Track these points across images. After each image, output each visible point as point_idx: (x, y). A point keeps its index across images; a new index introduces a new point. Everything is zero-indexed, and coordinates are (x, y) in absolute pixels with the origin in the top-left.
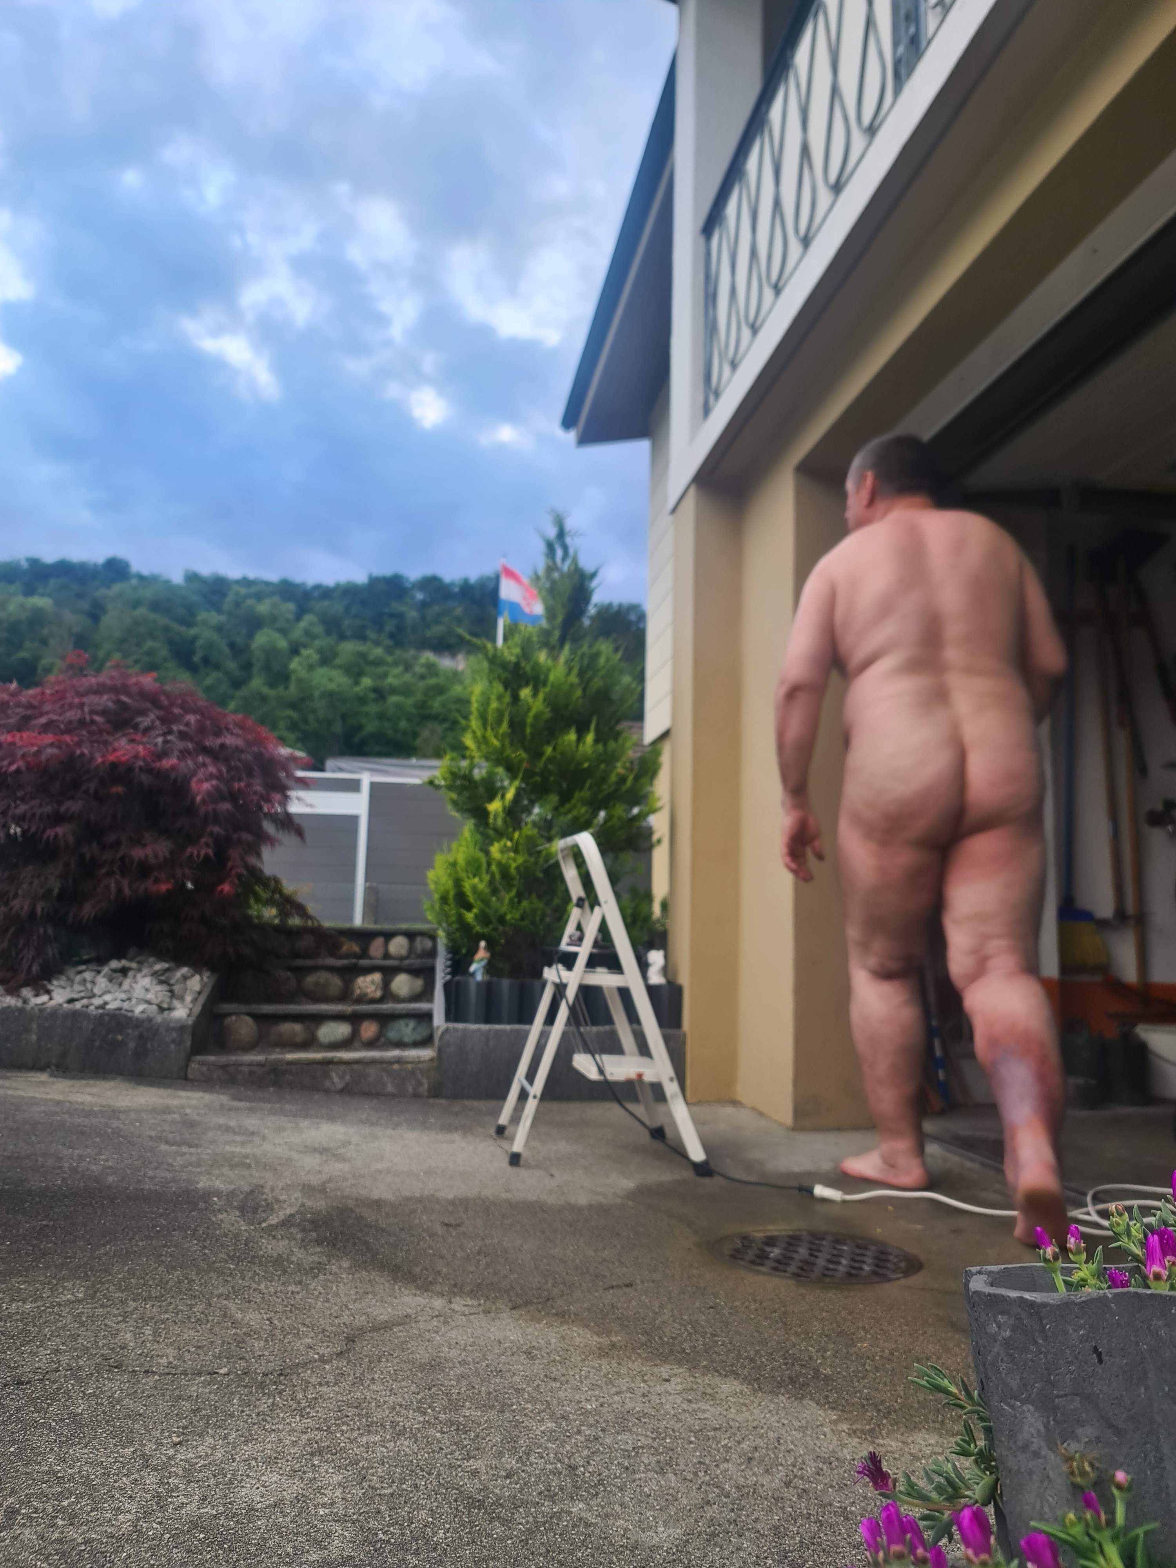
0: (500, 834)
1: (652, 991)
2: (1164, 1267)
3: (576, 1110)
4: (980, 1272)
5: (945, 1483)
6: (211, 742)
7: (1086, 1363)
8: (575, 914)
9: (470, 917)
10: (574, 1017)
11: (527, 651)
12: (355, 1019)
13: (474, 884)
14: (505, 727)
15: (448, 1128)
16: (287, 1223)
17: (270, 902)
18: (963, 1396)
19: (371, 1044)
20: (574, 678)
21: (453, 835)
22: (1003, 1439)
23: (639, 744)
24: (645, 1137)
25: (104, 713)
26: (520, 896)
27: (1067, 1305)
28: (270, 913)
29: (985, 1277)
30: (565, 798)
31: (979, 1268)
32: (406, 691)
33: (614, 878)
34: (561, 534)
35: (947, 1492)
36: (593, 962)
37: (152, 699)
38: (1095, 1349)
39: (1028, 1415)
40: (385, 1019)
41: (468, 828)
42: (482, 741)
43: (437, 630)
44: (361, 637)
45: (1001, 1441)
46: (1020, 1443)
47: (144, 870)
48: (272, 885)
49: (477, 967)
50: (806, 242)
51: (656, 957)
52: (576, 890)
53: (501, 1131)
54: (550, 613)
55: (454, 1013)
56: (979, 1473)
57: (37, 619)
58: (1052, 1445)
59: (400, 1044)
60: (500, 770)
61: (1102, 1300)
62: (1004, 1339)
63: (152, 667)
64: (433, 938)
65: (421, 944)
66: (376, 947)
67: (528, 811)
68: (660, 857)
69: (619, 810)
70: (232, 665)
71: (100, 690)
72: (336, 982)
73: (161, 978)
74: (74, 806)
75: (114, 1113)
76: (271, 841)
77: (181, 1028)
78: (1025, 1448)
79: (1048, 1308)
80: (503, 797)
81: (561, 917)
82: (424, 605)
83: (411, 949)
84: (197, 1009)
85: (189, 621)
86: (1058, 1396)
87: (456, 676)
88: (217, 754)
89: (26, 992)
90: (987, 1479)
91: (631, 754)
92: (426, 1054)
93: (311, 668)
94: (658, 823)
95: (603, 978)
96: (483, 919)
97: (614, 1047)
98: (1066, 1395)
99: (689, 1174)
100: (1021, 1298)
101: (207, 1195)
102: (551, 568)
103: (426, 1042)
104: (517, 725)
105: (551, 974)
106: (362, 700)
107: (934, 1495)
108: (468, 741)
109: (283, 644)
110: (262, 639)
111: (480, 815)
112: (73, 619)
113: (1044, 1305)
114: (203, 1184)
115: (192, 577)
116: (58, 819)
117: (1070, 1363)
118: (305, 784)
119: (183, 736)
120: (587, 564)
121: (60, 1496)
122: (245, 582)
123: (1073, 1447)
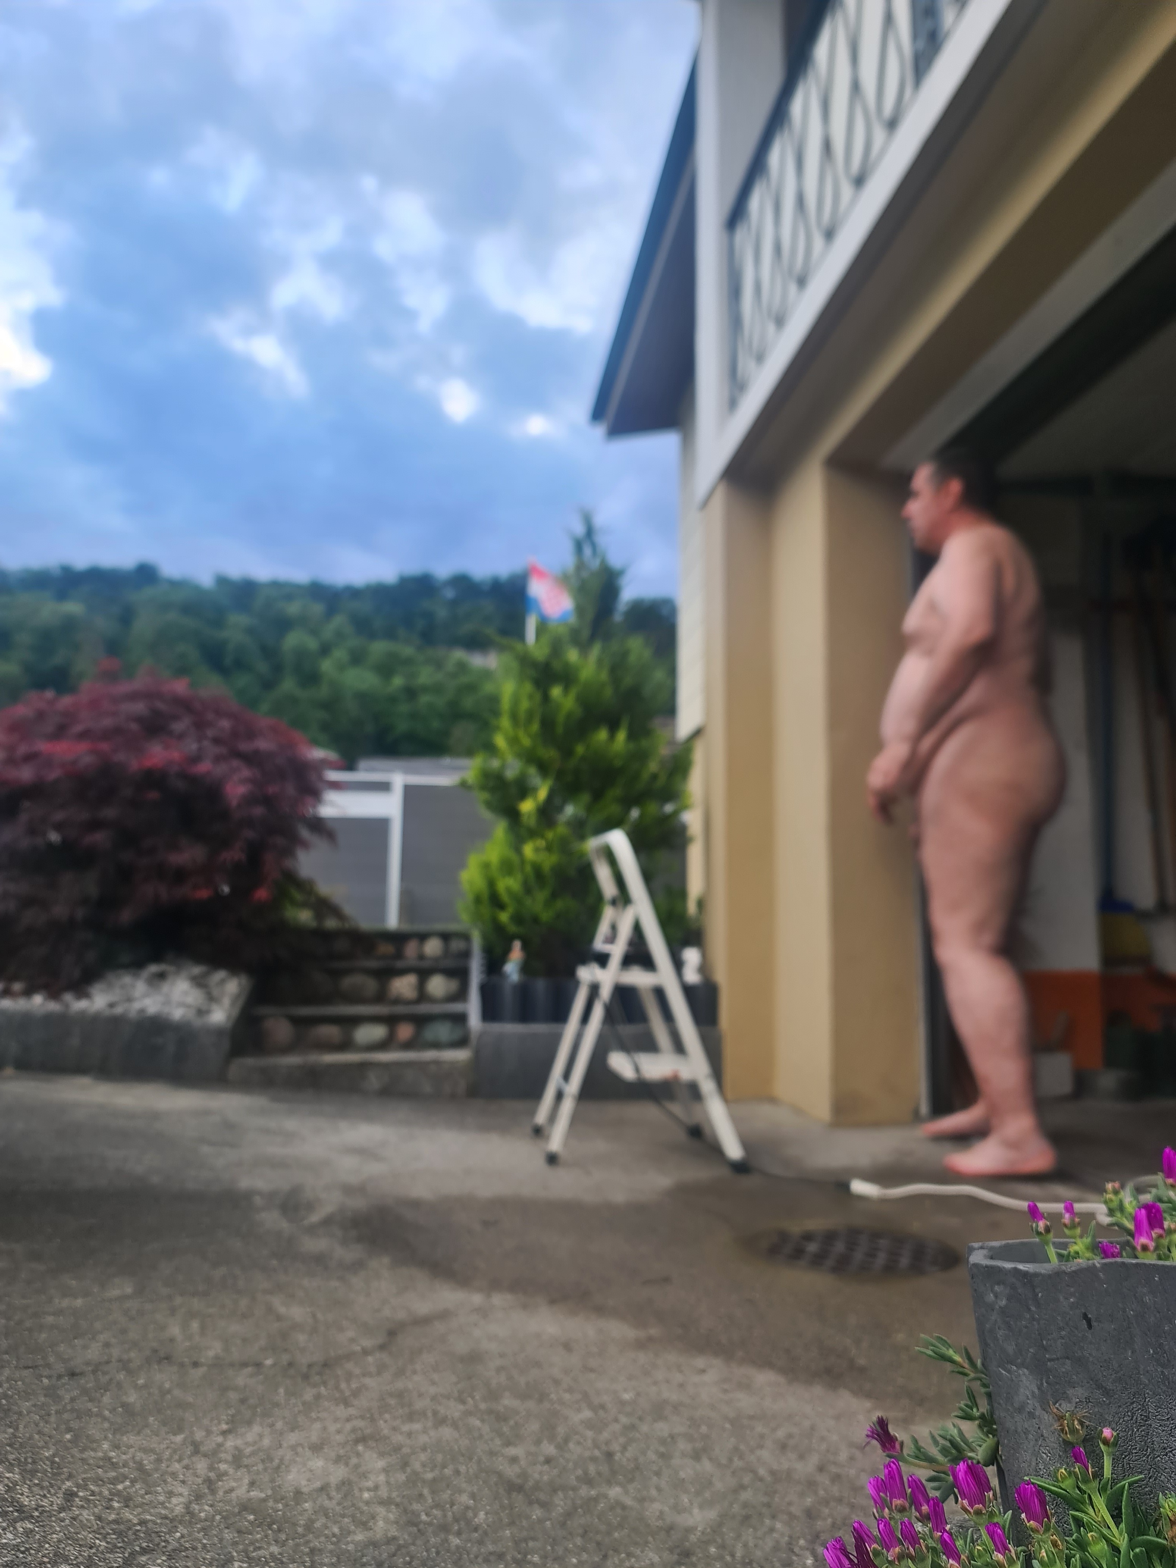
0: (533, 834)
1: (689, 991)
2: (1151, 1238)
3: (614, 1110)
4: (982, 1248)
5: (950, 1446)
6: (244, 746)
7: (1077, 1329)
8: (608, 914)
9: (504, 917)
10: (609, 1017)
11: (557, 648)
12: (391, 1021)
13: (508, 884)
14: (535, 727)
15: (485, 1128)
16: (327, 1222)
17: (304, 905)
18: (966, 1365)
19: (408, 1045)
20: (604, 676)
21: (485, 834)
22: (1001, 1402)
23: (672, 742)
24: (681, 1136)
25: (139, 720)
26: (554, 896)
27: (1058, 1274)
28: (304, 916)
29: (985, 1252)
30: (598, 796)
31: (980, 1244)
32: (437, 689)
33: (648, 876)
34: (590, 532)
35: (951, 1453)
36: (628, 961)
37: (185, 705)
38: (1085, 1316)
39: (1024, 1378)
40: (421, 1021)
41: (500, 829)
42: (513, 741)
43: (467, 628)
44: (390, 634)
45: (999, 1404)
46: (1016, 1405)
47: (180, 875)
48: (305, 886)
49: (512, 968)
50: (830, 234)
51: (691, 956)
52: (608, 888)
53: (538, 1132)
54: (580, 610)
55: (490, 1013)
56: (982, 1436)
57: (69, 626)
58: (1045, 1407)
59: (437, 1045)
60: (532, 771)
61: (1091, 1270)
62: (1000, 1307)
63: (182, 670)
64: (466, 937)
65: (457, 945)
66: (411, 949)
67: (560, 809)
68: (695, 855)
69: (652, 808)
70: (262, 667)
71: (133, 697)
72: (370, 985)
73: (199, 982)
74: (109, 813)
75: (155, 1116)
76: (305, 845)
77: (219, 1032)
78: (1020, 1410)
79: (1040, 1278)
80: (535, 798)
81: (594, 916)
82: (454, 603)
83: (446, 952)
84: (236, 1012)
85: (218, 622)
86: (1050, 1360)
87: (487, 674)
88: (252, 759)
89: (68, 997)
90: (990, 1441)
91: (664, 751)
92: (461, 1055)
93: (341, 668)
94: (692, 819)
95: (638, 978)
96: (518, 919)
97: (649, 1045)
98: (1058, 1359)
99: (724, 1172)
100: (1016, 1269)
101: (248, 1195)
102: (580, 566)
103: (462, 1042)
104: (548, 724)
105: (587, 974)
106: (393, 700)
107: (940, 1458)
108: (500, 741)
109: (312, 644)
110: (293, 640)
111: (512, 815)
112: (103, 624)
113: (1036, 1275)
114: (245, 1183)
115: (222, 581)
116: (95, 825)
117: (1061, 1329)
118: (337, 786)
119: (217, 741)
120: (615, 560)
121: (114, 1481)
122: (275, 585)
123: (1065, 1407)
